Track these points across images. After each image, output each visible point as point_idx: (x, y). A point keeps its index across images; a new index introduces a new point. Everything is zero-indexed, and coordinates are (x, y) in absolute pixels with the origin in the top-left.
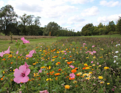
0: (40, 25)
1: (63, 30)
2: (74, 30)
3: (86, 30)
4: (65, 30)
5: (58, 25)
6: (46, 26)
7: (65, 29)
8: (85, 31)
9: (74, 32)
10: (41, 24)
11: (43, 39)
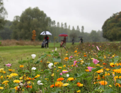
0: (6, 16)
1: (58, 28)
2: (83, 27)
3: (113, 27)
4: (62, 28)
5: (45, 15)
6: (17, 17)
7: (62, 25)
8: (111, 28)
9: (83, 33)
10: (6, 13)
11: (19, 46)
